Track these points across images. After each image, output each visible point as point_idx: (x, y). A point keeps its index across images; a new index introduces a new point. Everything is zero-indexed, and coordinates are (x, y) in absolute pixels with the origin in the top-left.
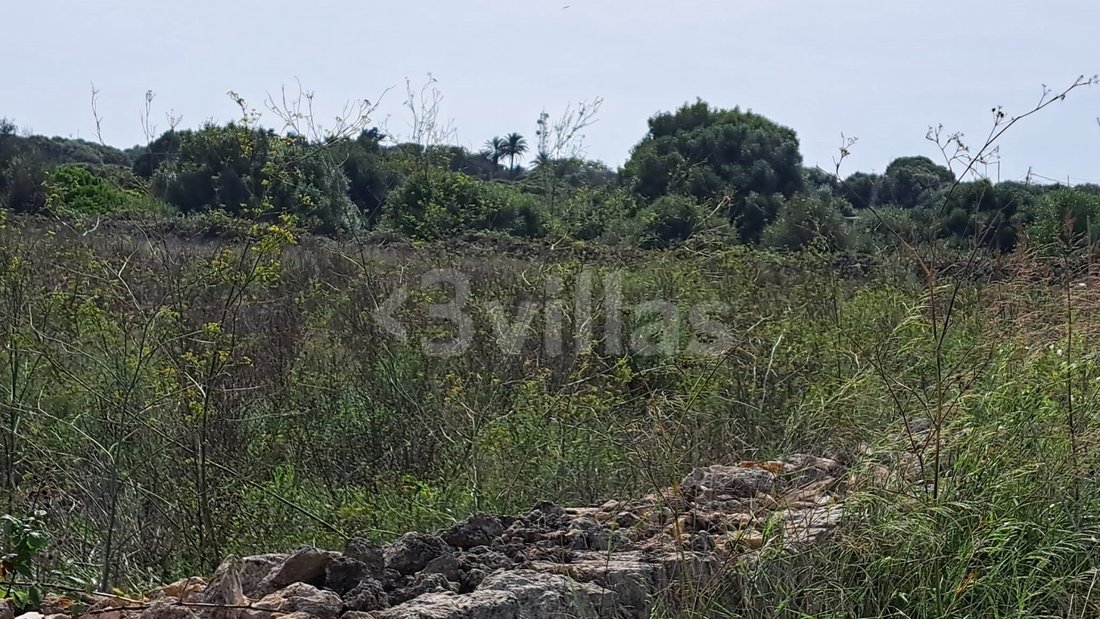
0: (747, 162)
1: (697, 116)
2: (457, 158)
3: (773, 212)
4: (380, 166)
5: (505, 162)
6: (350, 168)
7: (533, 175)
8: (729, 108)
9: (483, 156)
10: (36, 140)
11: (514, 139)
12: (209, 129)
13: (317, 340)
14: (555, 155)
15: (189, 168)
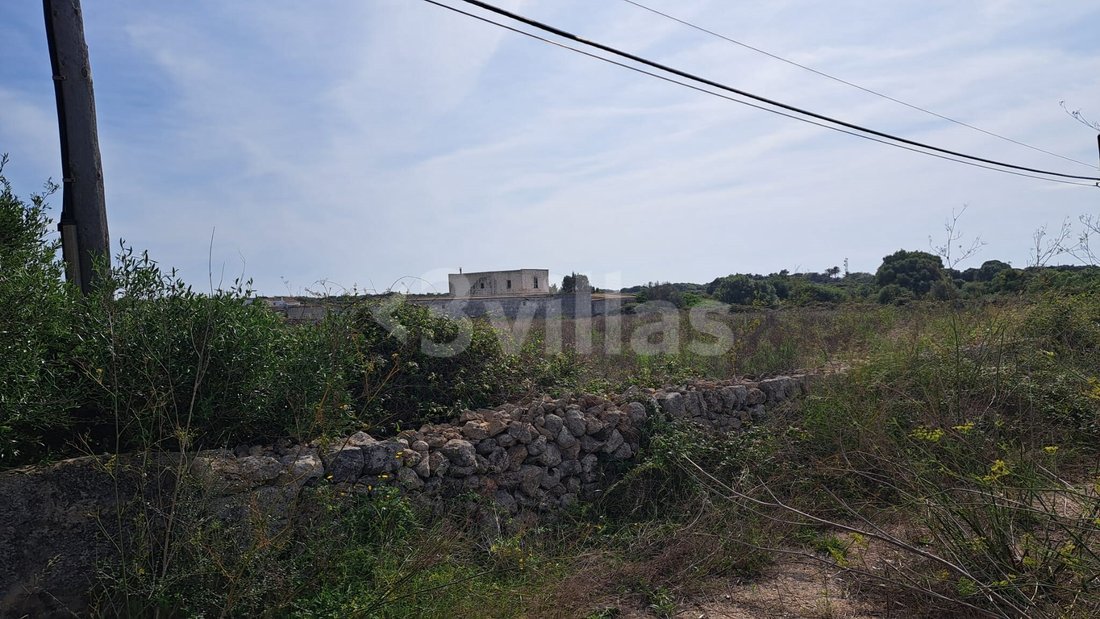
0: (918, 271)
1: (902, 255)
2: (814, 277)
3: (928, 288)
4: (786, 284)
5: (833, 276)
6: (776, 285)
7: (843, 280)
8: (914, 251)
9: (824, 275)
10: (676, 285)
11: (836, 268)
12: (731, 276)
13: (763, 342)
14: (851, 272)
15: (724, 291)
